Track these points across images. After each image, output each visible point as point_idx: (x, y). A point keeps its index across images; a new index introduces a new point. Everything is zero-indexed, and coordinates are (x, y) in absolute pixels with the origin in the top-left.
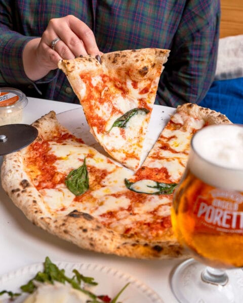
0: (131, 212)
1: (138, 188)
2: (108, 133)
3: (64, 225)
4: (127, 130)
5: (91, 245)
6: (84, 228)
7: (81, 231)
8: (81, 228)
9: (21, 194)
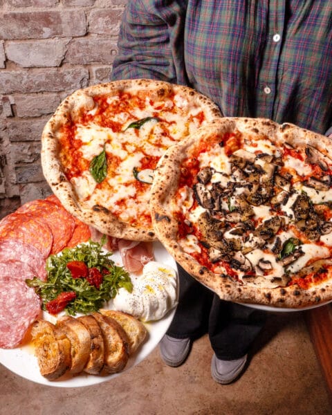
0: (136, 200)
1: (142, 178)
2: (123, 132)
3: (91, 217)
4: (141, 130)
5: (109, 232)
6: (105, 220)
7: (102, 222)
8: (102, 220)
9: (59, 188)
